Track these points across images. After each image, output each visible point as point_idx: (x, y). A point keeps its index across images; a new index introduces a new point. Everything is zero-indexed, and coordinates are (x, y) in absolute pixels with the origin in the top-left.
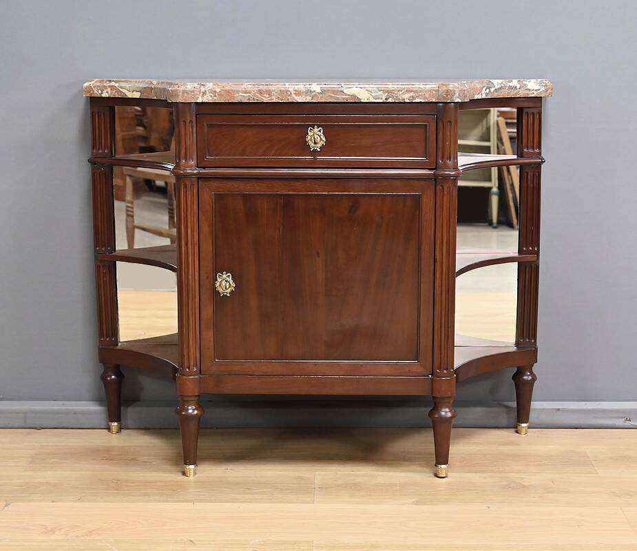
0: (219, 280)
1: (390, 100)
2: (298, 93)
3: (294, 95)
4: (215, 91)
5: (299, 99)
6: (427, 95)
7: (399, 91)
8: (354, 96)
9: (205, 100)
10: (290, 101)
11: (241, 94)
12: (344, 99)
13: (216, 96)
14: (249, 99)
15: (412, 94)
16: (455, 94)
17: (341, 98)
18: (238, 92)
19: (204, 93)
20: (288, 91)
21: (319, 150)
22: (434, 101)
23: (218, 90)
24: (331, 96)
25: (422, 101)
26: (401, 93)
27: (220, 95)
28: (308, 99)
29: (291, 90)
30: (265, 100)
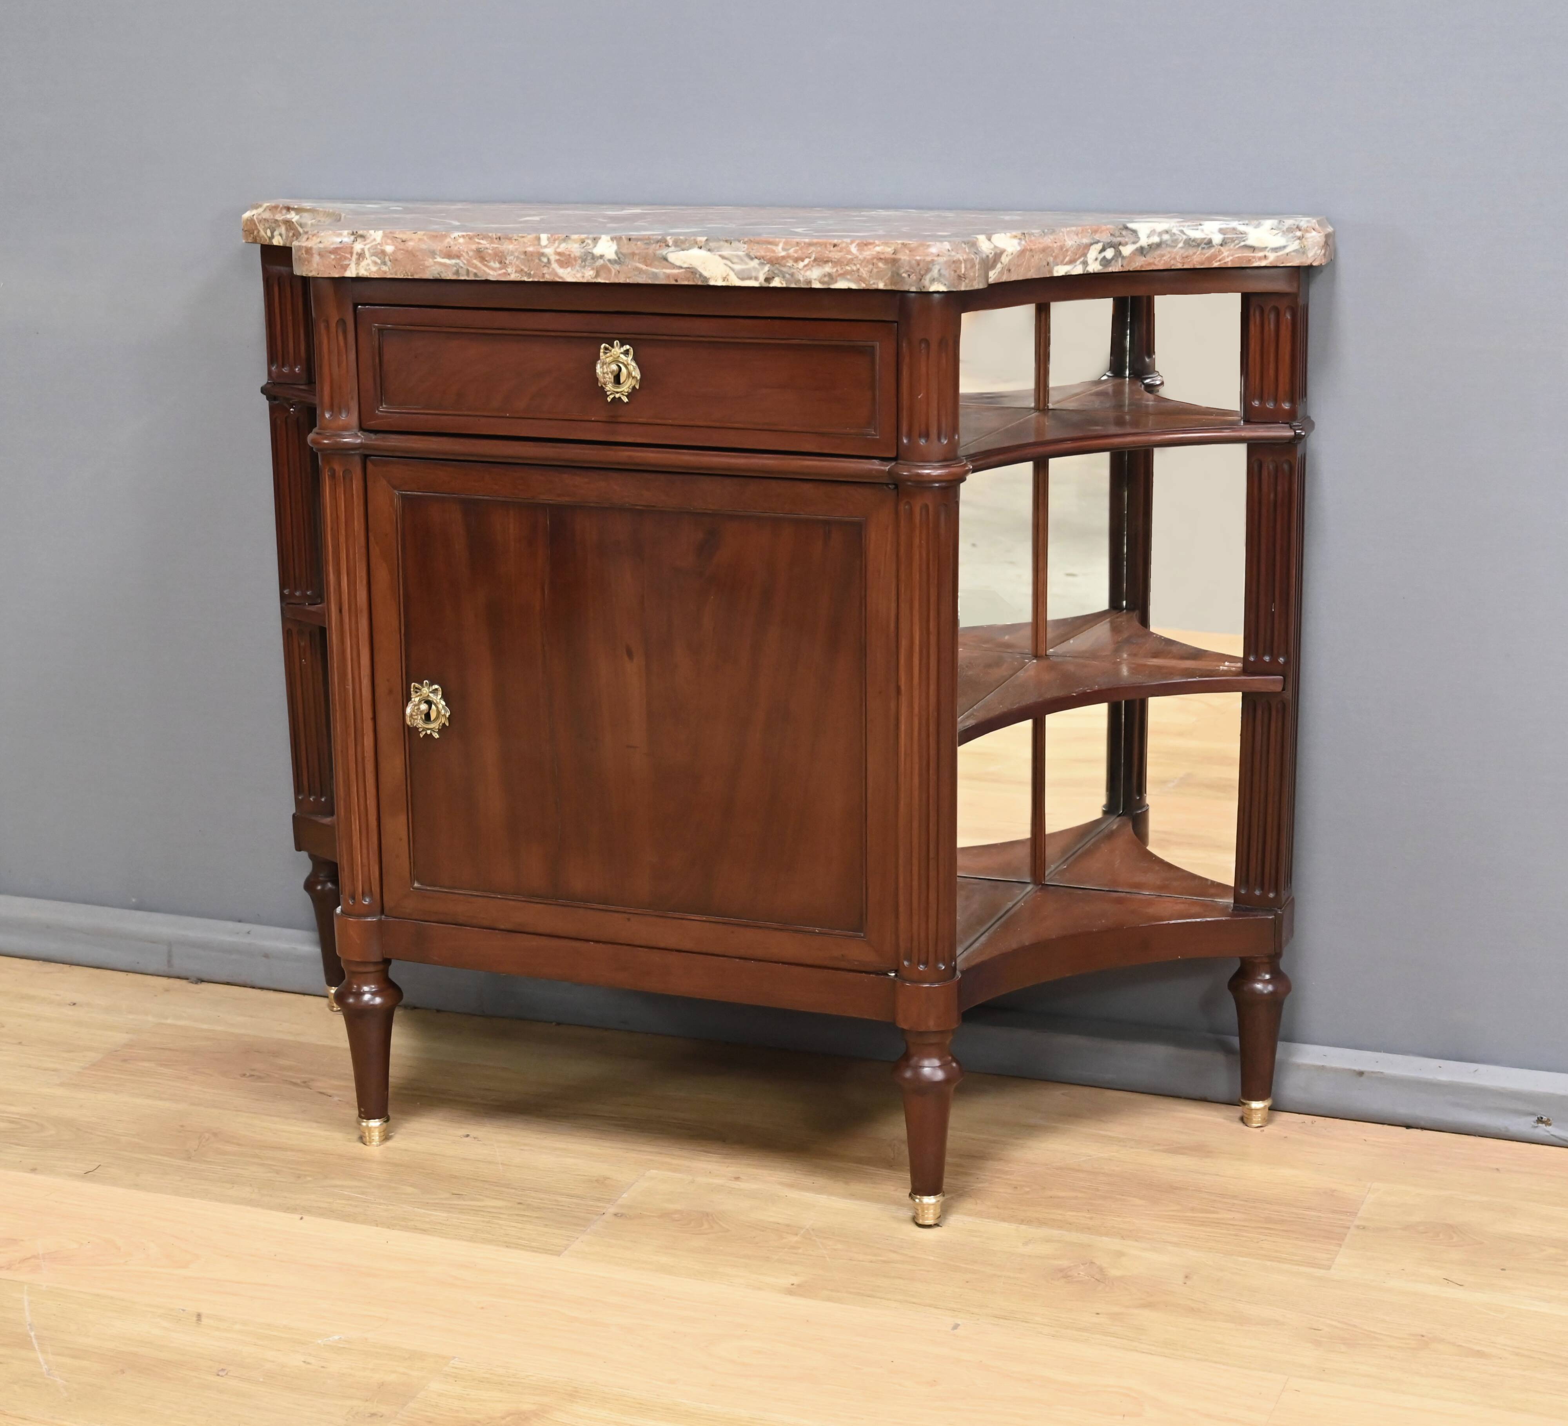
0: (415, 699)
1: (776, 283)
2: (566, 260)
3: (555, 266)
4: (383, 252)
5: (568, 275)
6: (864, 272)
7: (796, 260)
8: (692, 271)
9: (363, 273)
10: (548, 278)
11: (439, 259)
12: (668, 276)
13: (384, 263)
14: (457, 273)
15: (828, 268)
16: (928, 270)
17: (660, 275)
18: (433, 254)
19: (361, 256)
20: (543, 254)
21: (625, 400)
22: (881, 286)
23: (389, 249)
24: (640, 271)
25: (854, 286)
26: (801, 265)
27: (395, 261)
28: (587, 275)
29: (549, 251)
30: (493, 274)
